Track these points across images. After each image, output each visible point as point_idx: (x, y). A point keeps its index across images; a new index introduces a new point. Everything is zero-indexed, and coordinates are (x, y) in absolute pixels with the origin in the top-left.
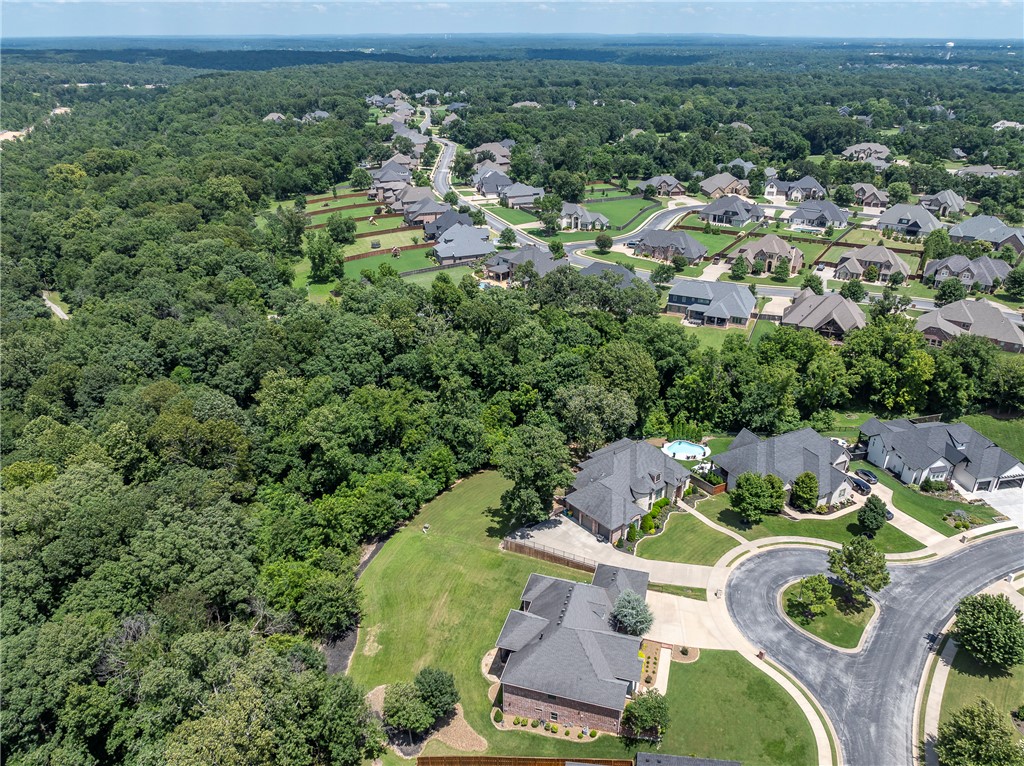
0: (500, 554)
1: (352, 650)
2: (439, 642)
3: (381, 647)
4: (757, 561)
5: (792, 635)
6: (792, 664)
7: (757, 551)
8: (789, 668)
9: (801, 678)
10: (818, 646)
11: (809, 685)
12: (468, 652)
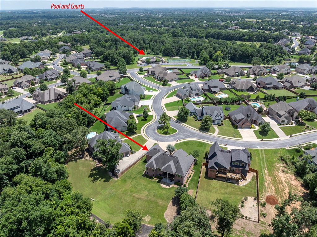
0: (120, 180)
1: (145, 225)
2: (154, 197)
3: (148, 215)
4: (148, 134)
5: (172, 136)
6: (180, 138)
7: (145, 133)
8: (181, 139)
9: (183, 138)
10: (175, 134)
11: (185, 138)
12: (160, 190)
